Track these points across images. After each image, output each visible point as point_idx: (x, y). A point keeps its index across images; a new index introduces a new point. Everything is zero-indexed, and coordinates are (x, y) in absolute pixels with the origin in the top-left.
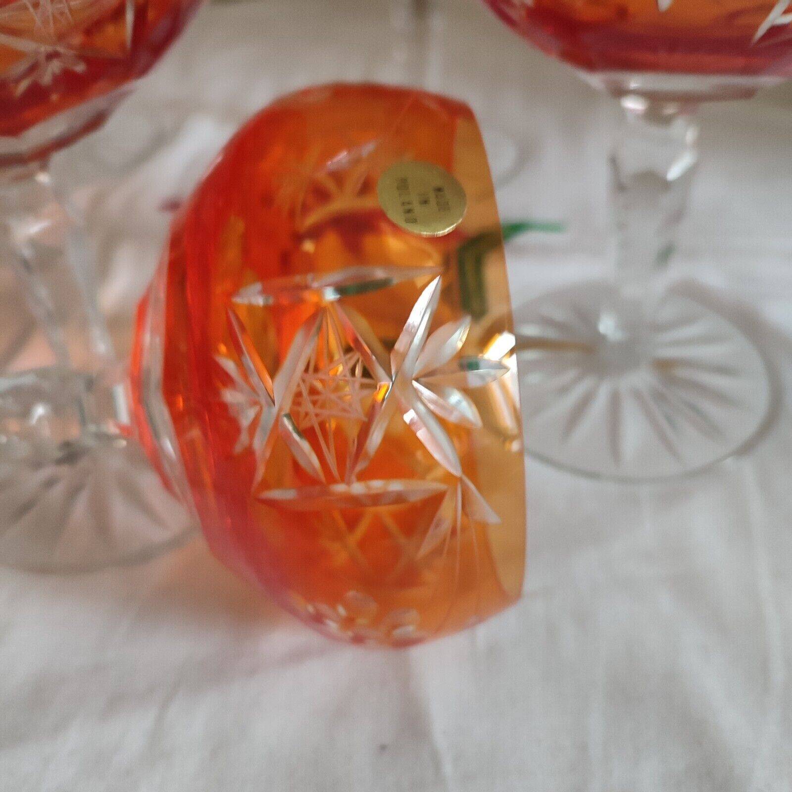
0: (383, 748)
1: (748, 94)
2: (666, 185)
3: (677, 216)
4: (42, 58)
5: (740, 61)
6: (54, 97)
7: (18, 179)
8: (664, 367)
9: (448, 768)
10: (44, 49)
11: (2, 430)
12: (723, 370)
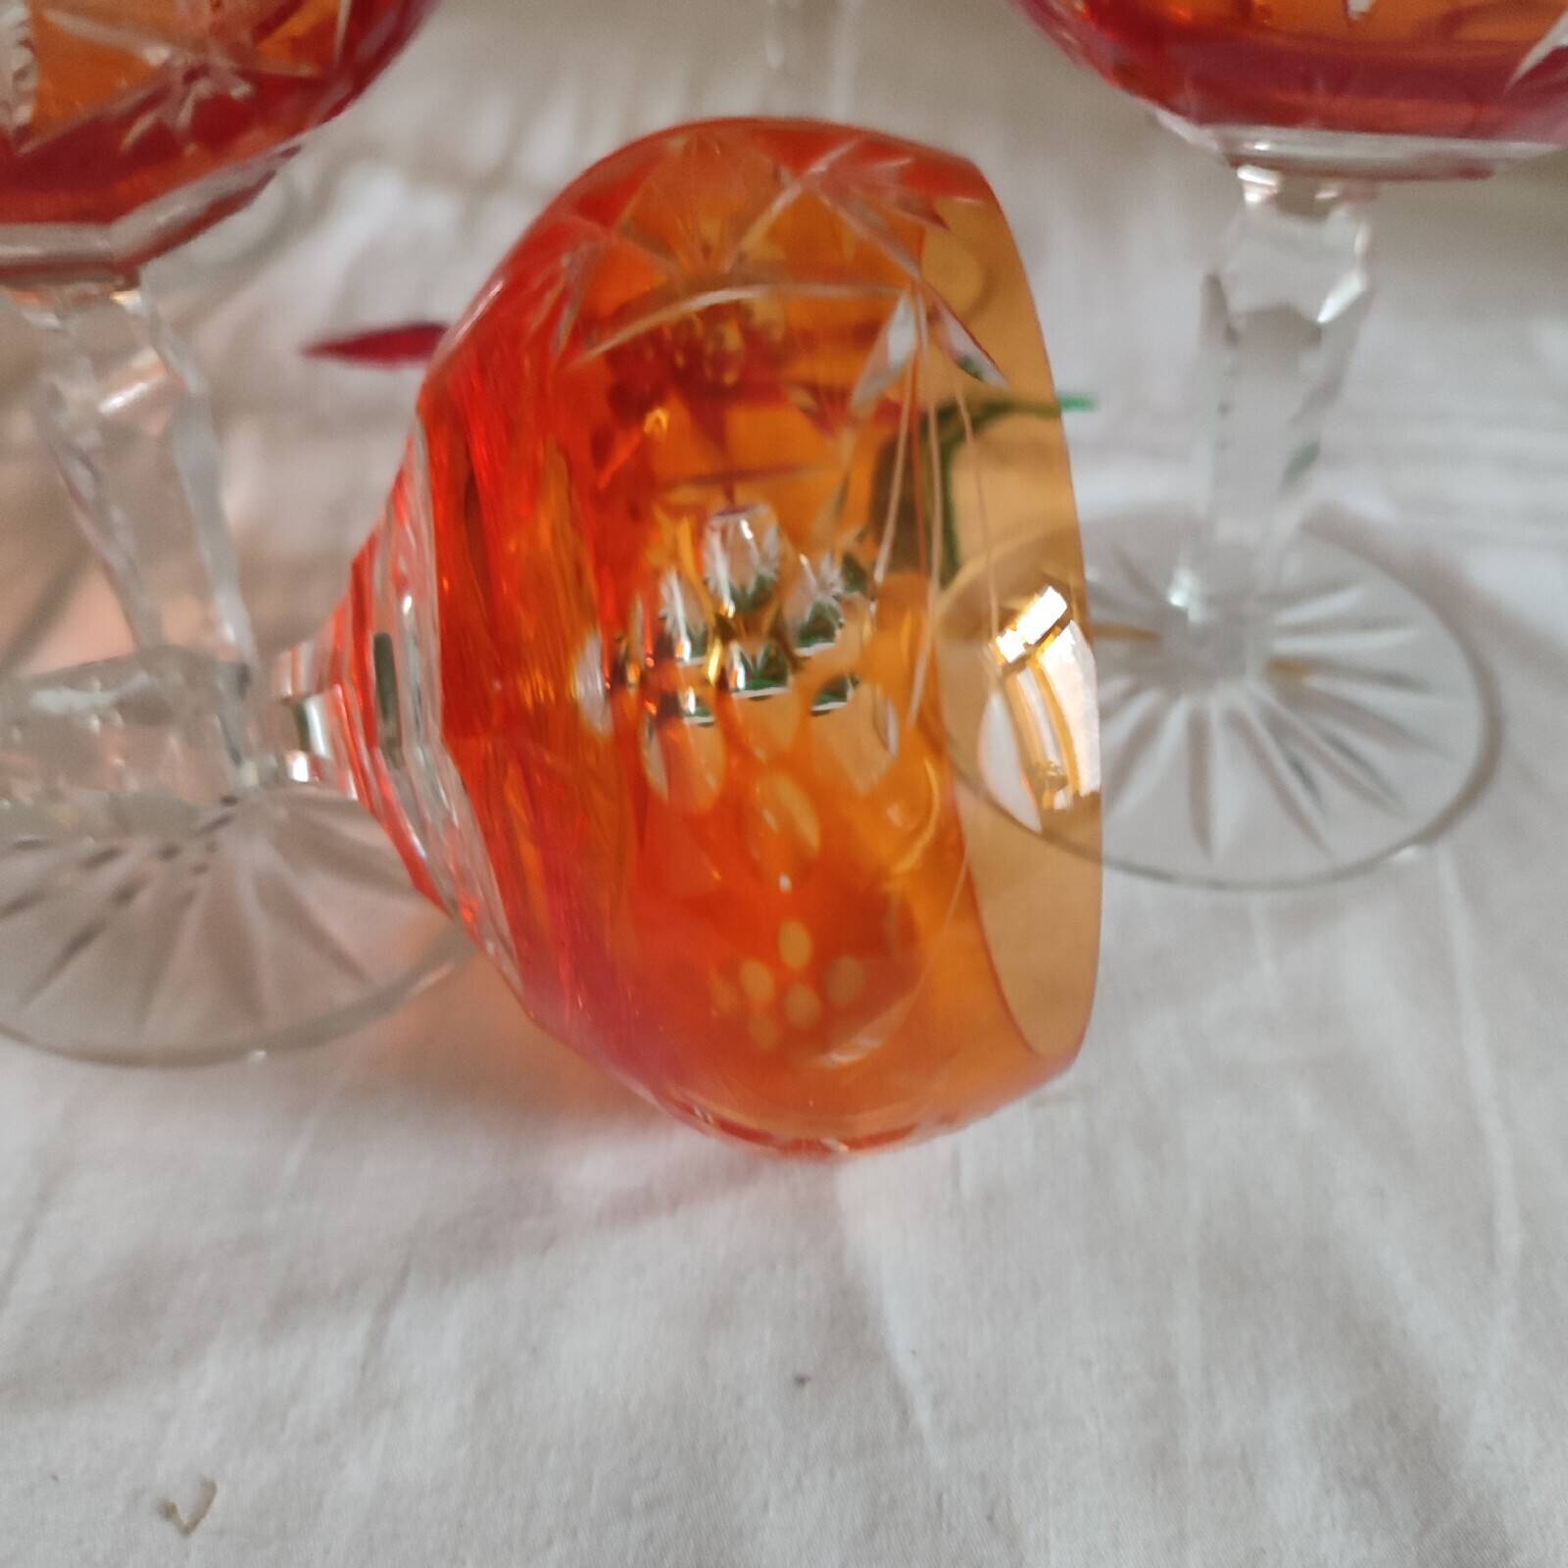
0: (801, 1381)
1: (1472, 171)
2: (1315, 334)
3: (1328, 391)
4: (177, 78)
5: (1465, 112)
6: (191, 149)
7: (83, 301)
8: (1286, 671)
9: (923, 1415)
10: (185, 60)
11: (4, 792)
12: (1395, 680)
